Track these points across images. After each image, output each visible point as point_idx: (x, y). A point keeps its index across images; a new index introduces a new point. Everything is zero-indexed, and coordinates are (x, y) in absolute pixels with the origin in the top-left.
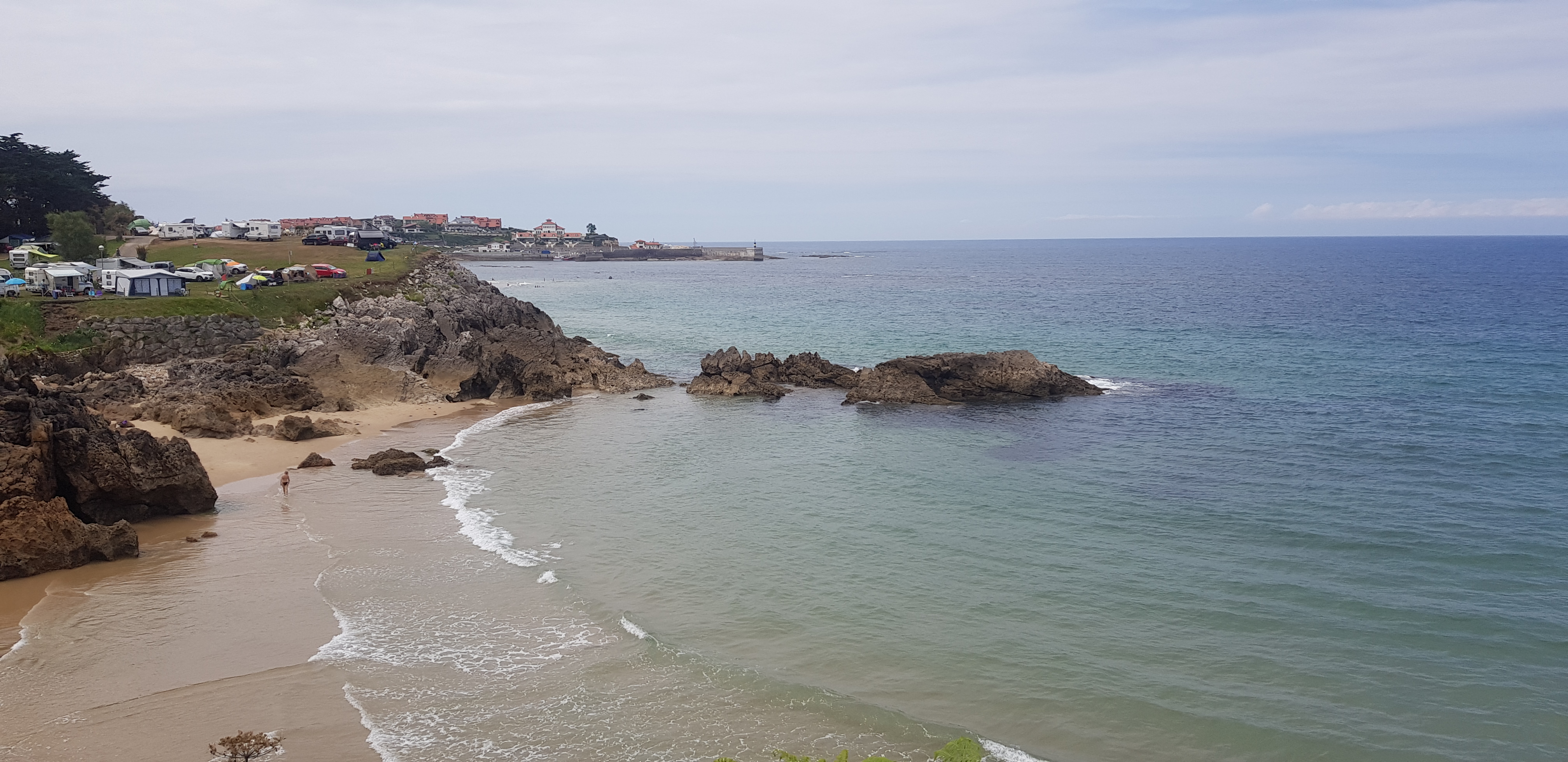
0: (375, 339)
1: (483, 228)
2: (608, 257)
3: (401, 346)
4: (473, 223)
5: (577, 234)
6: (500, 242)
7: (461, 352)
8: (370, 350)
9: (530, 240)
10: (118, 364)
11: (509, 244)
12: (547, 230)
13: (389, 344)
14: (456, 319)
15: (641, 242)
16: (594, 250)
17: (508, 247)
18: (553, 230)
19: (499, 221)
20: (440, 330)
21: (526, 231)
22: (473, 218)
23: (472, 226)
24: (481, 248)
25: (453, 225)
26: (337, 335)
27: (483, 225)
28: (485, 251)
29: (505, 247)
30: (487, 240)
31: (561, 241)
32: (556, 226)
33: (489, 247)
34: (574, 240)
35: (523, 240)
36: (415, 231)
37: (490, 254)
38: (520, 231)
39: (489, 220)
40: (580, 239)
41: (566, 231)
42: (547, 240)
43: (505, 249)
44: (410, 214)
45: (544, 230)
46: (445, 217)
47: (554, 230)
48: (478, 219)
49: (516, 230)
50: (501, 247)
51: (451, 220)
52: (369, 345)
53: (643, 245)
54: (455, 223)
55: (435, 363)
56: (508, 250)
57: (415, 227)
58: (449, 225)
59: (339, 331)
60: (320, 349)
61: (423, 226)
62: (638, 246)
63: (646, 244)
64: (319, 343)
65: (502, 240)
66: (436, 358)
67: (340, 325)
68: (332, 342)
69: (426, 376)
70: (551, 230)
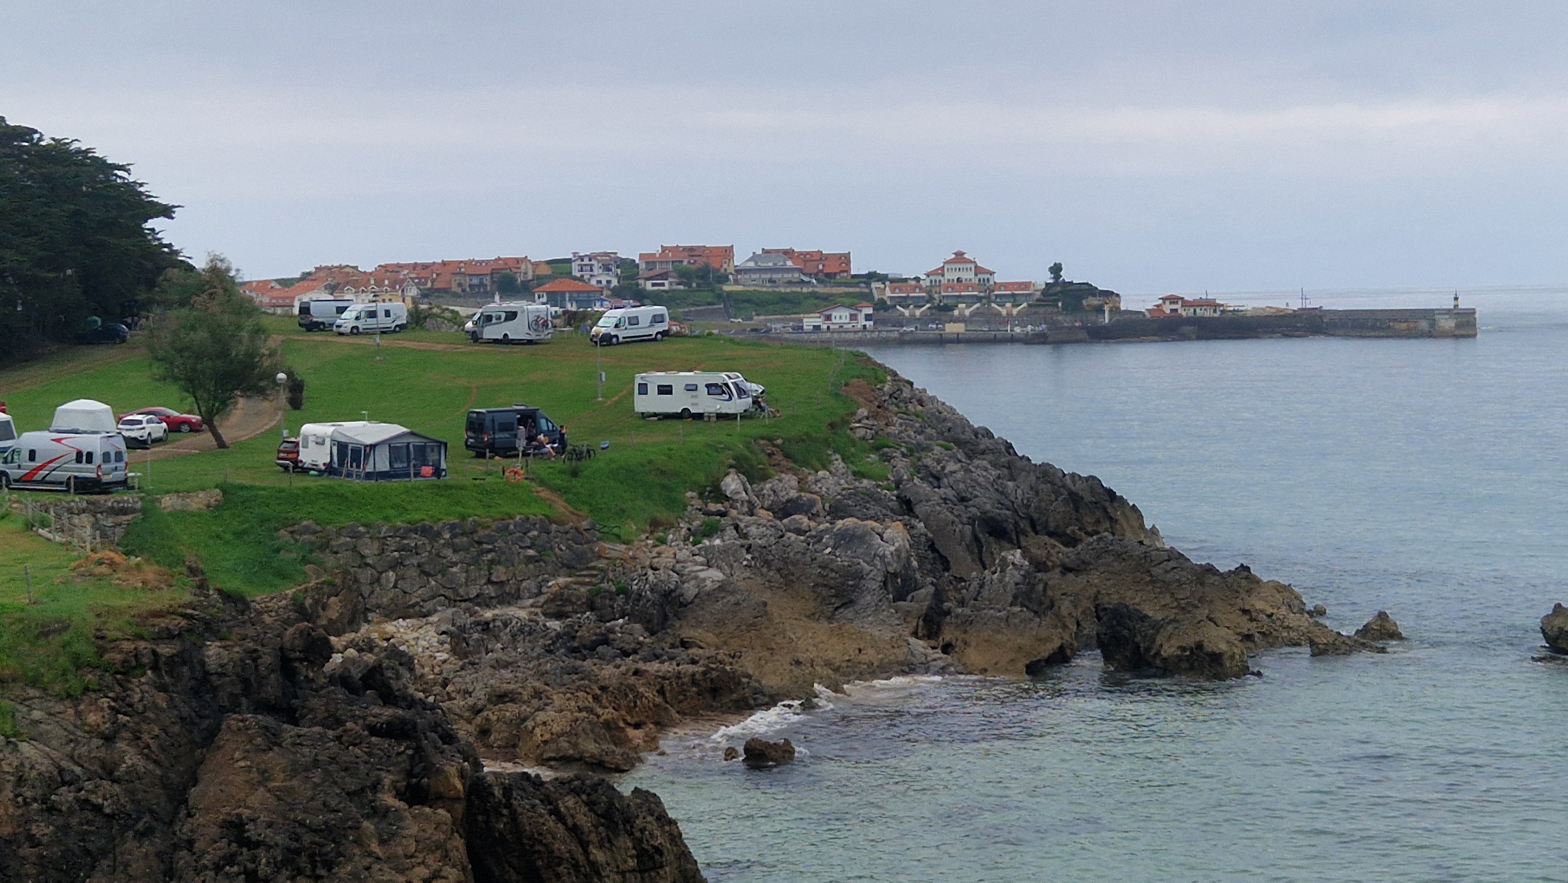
0: (833, 566)
1: (810, 275)
2: (1095, 335)
3: (885, 583)
4: (789, 263)
5: (1026, 285)
6: (849, 307)
7: (1015, 597)
8: (825, 592)
9: (918, 302)
10: (351, 622)
11: (870, 311)
12: (954, 276)
13: (862, 578)
14: (965, 520)
15: (1173, 299)
16: (1065, 320)
17: (868, 317)
18: (968, 275)
19: (844, 259)
20: (933, 544)
21: (906, 280)
22: (788, 253)
23: (789, 269)
24: (809, 322)
25: (747, 271)
26: (749, 557)
27: (812, 267)
28: (817, 328)
29: (861, 317)
30: (819, 303)
31: (987, 298)
32: (976, 267)
33: (828, 318)
34: (1015, 299)
35: (904, 302)
36: (666, 287)
37: (828, 335)
38: (893, 280)
39: (823, 257)
40: (1029, 297)
41: (998, 279)
42: (956, 299)
43: (862, 321)
44: (655, 249)
45: (948, 276)
46: (727, 252)
47: (970, 275)
48: (801, 253)
49: (883, 278)
50: (853, 317)
51: (740, 259)
52: (820, 580)
53: (1178, 306)
54: (752, 264)
55: (966, 623)
56: (869, 324)
57: (664, 276)
58: (739, 271)
59: (749, 549)
60: (722, 587)
61: (685, 276)
62: (1167, 308)
63: (1186, 304)
64: (714, 575)
65: (853, 302)
66: (967, 611)
67: (745, 536)
68: (740, 574)
69: (947, 648)
70: (964, 276)
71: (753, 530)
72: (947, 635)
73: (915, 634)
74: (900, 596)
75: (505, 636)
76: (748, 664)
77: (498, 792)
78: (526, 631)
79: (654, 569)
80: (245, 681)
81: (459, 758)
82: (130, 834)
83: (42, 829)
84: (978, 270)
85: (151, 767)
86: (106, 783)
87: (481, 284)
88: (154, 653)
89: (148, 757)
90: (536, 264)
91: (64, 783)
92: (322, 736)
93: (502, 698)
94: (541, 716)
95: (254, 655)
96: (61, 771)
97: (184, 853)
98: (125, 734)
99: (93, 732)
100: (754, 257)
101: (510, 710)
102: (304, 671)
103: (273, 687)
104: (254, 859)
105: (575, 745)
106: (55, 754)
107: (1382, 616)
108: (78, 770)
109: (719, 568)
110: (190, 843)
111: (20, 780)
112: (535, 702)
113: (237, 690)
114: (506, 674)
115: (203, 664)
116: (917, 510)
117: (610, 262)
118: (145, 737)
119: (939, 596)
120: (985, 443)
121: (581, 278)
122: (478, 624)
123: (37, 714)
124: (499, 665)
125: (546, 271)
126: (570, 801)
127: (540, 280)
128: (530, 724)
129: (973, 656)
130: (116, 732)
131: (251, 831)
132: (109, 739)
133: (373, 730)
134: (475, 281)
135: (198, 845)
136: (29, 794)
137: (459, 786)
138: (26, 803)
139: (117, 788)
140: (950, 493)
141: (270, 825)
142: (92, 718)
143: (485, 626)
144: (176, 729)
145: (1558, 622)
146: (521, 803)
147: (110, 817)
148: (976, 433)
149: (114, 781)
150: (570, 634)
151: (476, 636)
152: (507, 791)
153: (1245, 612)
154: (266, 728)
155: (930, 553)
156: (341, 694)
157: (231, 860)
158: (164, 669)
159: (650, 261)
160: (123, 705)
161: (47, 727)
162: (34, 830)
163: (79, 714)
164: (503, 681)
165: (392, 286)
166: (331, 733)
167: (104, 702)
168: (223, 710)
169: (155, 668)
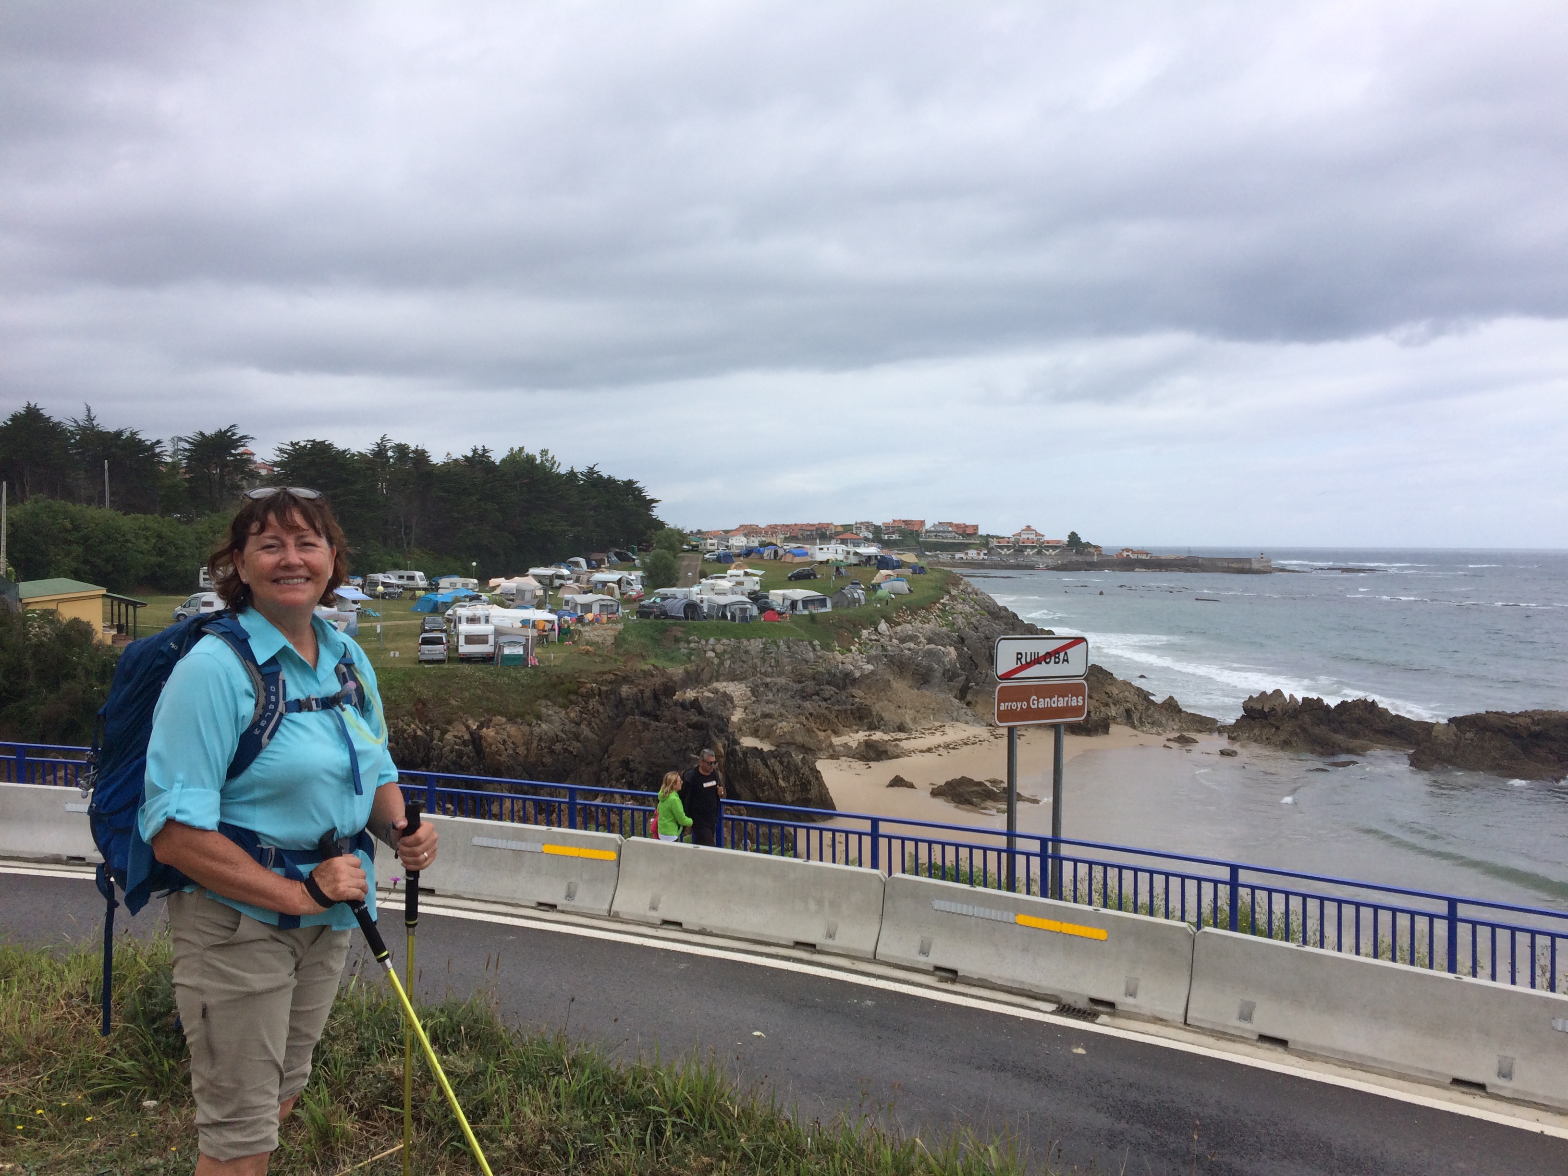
0: (922, 665)
1: (959, 534)
2: (1091, 566)
3: (944, 674)
4: (950, 529)
5: (1059, 542)
6: (977, 549)
8: (917, 676)
9: (1008, 548)
11: (986, 552)
12: (1026, 536)
13: (934, 671)
15: (1127, 550)
16: (1077, 558)
17: (985, 554)
19: (976, 527)
21: (1003, 538)
22: (951, 524)
23: (949, 532)
24: (958, 555)
25: (930, 532)
26: (886, 659)
27: (960, 531)
28: (961, 558)
29: (982, 554)
30: (963, 547)
31: (1042, 547)
32: (1036, 532)
33: (967, 554)
34: (1054, 548)
35: (1001, 547)
36: (894, 537)
37: (968, 561)
38: (998, 537)
39: (966, 526)
40: (1060, 547)
41: (1046, 538)
42: (1026, 547)
43: (983, 556)
44: (889, 520)
45: (1023, 536)
46: (922, 523)
47: (1033, 536)
48: (956, 525)
49: (993, 537)
50: (979, 554)
52: (916, 671)
53: (1130, 554)
54: (933, 529)
55: (977, 692)
56: (986, 557)
57: (893, 533)
58: (927, 532)
59: (886, 656)
60: (872, 673)
61: (901, 532)
62: (1125, 554)
63: (1133, 552)
64: (870, 667)
65: (978, 547)
66: (978, 688)
67: (886, 650)
68: (881, 667)
69: (968, 704)
70: (1031, 537)
71: (889, 648)
72: (969, 698)
73: (956, 697)
74: (950, 679)
75: (774, 690)
76: (877, 708)
77: (740, 755)
78: (784, 689)
79: (843, 663)
80: (638, 703)
81: (724, 739)
82: (583, 764)
83: (548, 760)
84: (1037, 534)
85: (594, 736)
86: (575, 742)
87: (812, 534)
88: (599, 689)
89: (593, 732)
90: (836, 526)
91: (558, 741)
92: (666, 727)
93: (766, 716)
94: (780, 725)
95: (642, 692)
96: (557, 736)
97: (605, 773)
98: (585, 722)
99: (572, 721)
100: (934, 526)
101: (768, 721)
102: (664, 700)
103: (649, 706)
104: (632, 777)
105: (793, 738)
106: (556, 729)
107: (1171, 698)
108: (564, 736)
109: (873, 664)
110: (607, 769)
111: (540, 739)
112: (780, 719)
113: (634, 706)
114: (772, 706)
115: (620, 695)
116: (966, 642)
117: (868, 525)
118: (593, 724)
119: (968, 680)
120: (1003, 613)
121: (856, 534)
122: (763, 684)
123: (550, 712)
124: (768, 702)
125: (841, 529)
126: (773, 760)
127: (837, 534)
128: (774, 728)
129: (979, 708)
130: (581, 722)
131: (632, 765)
132: (578, 724)
133: (689, 726)
134: (809, 533)
135: (611, 769)
136: (543, 745)
137: (722, 751)
138: (542, 749)
139: (579, 744)
140: (982, 635)
141: (640, 763)
142: (572, 715)
143: (767, 685)
144: (606, 721)
145: (1251, 704)
146: (751, 761)
147: (576, 756)
148: (1000, 608)
149: (579, 741)
150: (803, 690)
151: (762, 689)
152: (745, 754)
153: (1107, 693)
154: (644, 723)
155: (970, 662)
156: (679, 709)
157: (623, 776)
158: (604, 696)
159: (887, 526)
160: (584, 710)
161: (555, 718)
162: (544, 760)
163: (567, 713)
164: (768, 709)
165: (772, 534)
166: (672, 726)
167: (577, 709)
168: (627, 714)
169: (600, 695)
